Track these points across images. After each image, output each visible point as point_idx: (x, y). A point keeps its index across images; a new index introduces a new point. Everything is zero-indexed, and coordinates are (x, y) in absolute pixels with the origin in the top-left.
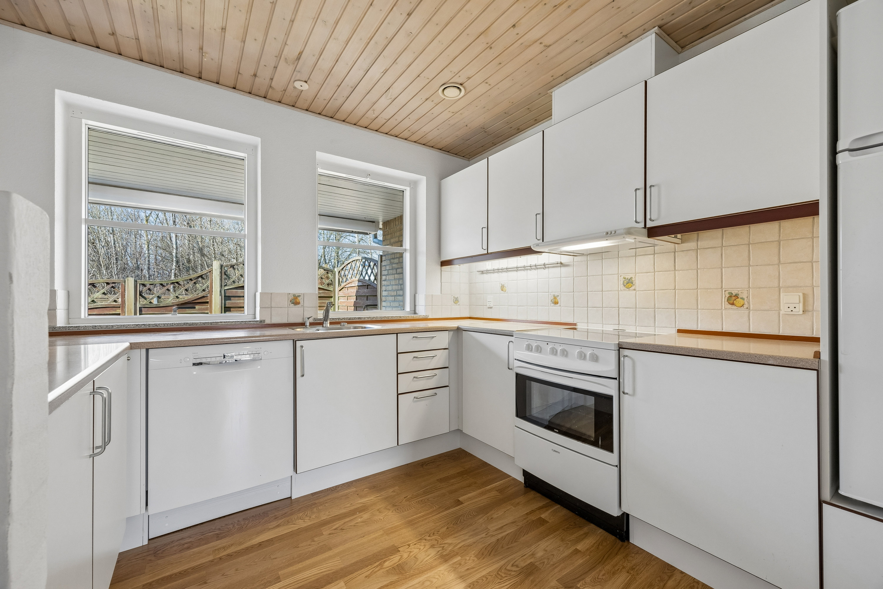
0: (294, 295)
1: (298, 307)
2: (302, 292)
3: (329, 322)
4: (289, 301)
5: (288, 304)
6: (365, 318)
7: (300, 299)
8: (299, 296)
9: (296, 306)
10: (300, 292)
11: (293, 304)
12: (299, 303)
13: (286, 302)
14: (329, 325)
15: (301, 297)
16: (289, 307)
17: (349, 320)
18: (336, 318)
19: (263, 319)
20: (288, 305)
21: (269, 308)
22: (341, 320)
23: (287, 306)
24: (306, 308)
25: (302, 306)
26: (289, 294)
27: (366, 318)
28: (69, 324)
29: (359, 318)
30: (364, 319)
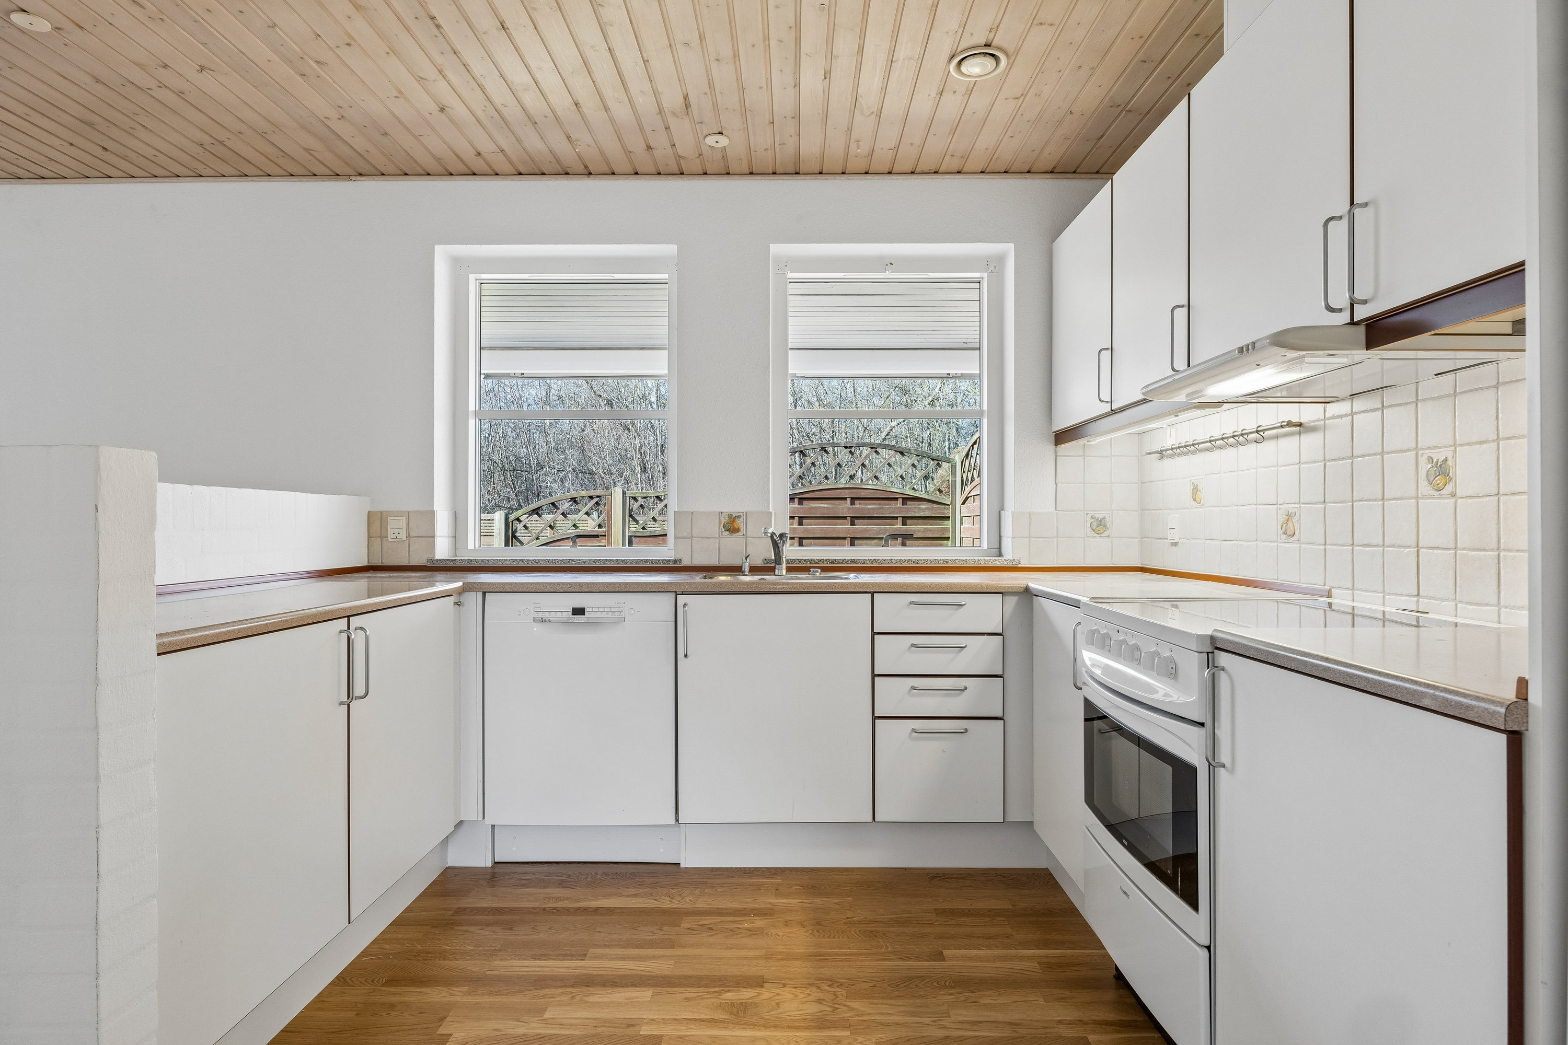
0: (730, 516)
1: (736, 537)
2: (745, 510)
3: (784, 565)
4: (721, 526)
5: (719, 531)
6: (864, 561)
7: (740, 523)
8: (739, 517)
9: (733, 536)
10: (741, 510)
11: (728, 532)
12: (738, 530)
13: (715, 528)
14: (784, 572)
15: (741, 519)
16: (722, 538)
17: (831, 563)
18: (805, 560)
19: (678, 557)
20: (719, 533)
21: (689, 538)
22: (816, 563)
23: (718, 535)
24: (751, 539)
25: (744, 535)
26: (722, 513)
27: (868, 562)
28: (456, 556)
29: (852, 561)
30: (864, 563)
